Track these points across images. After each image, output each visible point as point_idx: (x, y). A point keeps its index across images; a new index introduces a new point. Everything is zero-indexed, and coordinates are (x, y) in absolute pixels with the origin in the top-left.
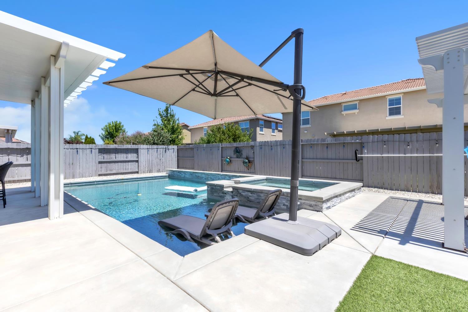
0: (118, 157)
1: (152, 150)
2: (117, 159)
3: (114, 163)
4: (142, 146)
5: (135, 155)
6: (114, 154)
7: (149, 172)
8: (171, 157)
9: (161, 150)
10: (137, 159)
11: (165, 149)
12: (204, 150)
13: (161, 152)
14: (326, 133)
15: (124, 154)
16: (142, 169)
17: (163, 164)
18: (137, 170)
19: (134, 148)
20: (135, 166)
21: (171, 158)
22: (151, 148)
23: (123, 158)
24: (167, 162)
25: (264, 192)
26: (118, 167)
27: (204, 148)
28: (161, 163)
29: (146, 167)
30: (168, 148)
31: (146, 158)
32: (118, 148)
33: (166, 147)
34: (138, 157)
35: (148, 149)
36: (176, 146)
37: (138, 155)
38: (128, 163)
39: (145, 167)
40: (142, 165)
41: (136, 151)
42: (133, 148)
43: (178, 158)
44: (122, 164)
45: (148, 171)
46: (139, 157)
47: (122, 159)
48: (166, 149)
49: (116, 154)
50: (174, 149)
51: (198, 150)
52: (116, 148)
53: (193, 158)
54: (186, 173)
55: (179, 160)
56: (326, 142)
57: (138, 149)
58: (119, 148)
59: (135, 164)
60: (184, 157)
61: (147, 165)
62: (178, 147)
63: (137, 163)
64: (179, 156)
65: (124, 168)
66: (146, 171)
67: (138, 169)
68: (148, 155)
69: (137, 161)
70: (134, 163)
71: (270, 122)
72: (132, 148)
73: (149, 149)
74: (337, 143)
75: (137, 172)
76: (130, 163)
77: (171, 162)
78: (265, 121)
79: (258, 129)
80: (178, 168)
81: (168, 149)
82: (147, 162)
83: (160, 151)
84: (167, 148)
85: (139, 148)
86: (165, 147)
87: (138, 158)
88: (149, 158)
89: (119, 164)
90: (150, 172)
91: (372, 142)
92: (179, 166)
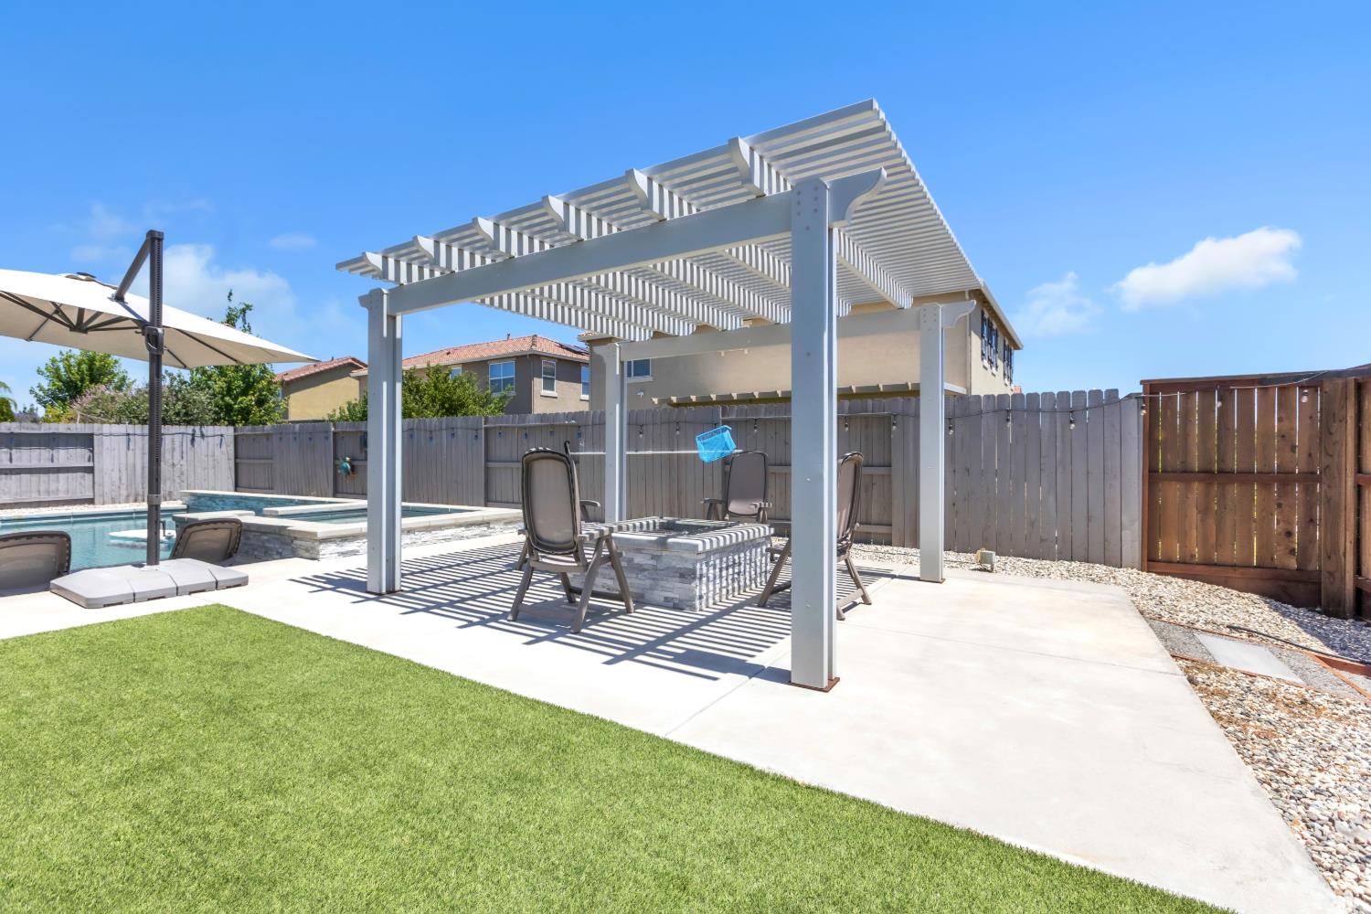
0: (20, 459)
1: (143, 440)
2: (16, 464)
3: (6, 474)
4: (106, 428)
5: (85, 452)
6: (5, 450)
7: (132, 498)
8: (211, 459)
9: (177, 438)
10: (90, 464)
11: (190, 437)
12: (295, 438)
13: (177, 444)
14: (655, 400)
15: (43, 451)
16: (106, 490)
17: (184, 478)
18: (89, 495)
19: (79, 431)
20: (81, 484)
21: (211, 463)
22: (138, 432)
23: (40, 460)
24: (199, 470)
25: (252, 529)
26: (20, 487)
27: (295, 433)
28: (177, 474)
29: (123, 487)
30: (201, 432)
31: (123, 461)
32: (17, 431)
33: (194, 431)
34: (91, 459)
35: (128, 435)
36: (231, 429)
37: (92, 452)
38: (55, 475)
39: (119, 487)
40: (107, 479)
41: (87, 441)
42: (74, 431)
43: (238, 461)
44: (34, 477)
45: (128, 496)
46: (96, 456)
47: (35, 464)
48: (193, 435)
49: (11, 449)
50: (222, 435)
51: (281, 439)
52: (12, 433)
53: (270, 461)
54: (227, 501)
55: (239, 466)
56: (527, 424)
57: (92, 435)
58: (23, 431)
59: (84, 476)
60: (250, 459)
61: (124, 480)
62: (235, 430)
63: (91, 475)
64: (240, 454)
65: (42, 489)
66: (123, 498)
67: (94, 493)
68: (130, 452)
69: (90, 470)
70: (79, 474)
71: (578, 364)
72: (69, 432)
73: (131, 437)
74: (544, 426)
75: (91, 501)
76: (62, 476)
77: (211, 472)
78: (561, 361)
79: (538, 383)
80: (238, 489)
81: (203, 436)
82: (124, 473)
83: (173, 441)
84: (198, 433)
85: (96, 432)
86: (190, 429)
87: (93, 461)
88: (131, 460)
89: (25, 477)
90: (136, 501)
91: (593, 425)
92: (240, 483)
